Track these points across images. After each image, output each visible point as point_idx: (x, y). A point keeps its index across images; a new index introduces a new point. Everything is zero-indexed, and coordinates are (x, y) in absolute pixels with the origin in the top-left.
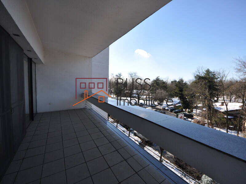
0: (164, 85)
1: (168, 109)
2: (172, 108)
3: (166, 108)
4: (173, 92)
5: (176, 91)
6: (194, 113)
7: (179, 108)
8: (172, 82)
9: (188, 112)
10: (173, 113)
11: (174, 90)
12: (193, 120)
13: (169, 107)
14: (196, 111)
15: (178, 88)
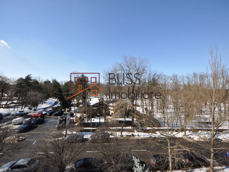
0: (37, 85)
1: (47, 113)
2: (51, 111)
3: (44, 113)
4: (52, 93)
5: (55, 92)
6: (73, 110)
7: (59, 110)
8: (45, 82)
9: (67, 112)
10: (53, 117)
11: (52, 91)
12: (74, 118)
13: (47, 111)
14: (74, 109)
15: (57, 89)
